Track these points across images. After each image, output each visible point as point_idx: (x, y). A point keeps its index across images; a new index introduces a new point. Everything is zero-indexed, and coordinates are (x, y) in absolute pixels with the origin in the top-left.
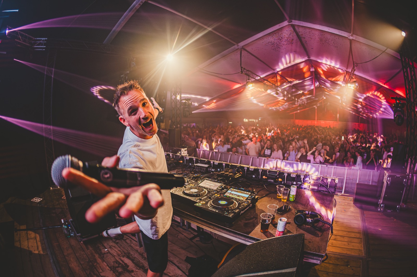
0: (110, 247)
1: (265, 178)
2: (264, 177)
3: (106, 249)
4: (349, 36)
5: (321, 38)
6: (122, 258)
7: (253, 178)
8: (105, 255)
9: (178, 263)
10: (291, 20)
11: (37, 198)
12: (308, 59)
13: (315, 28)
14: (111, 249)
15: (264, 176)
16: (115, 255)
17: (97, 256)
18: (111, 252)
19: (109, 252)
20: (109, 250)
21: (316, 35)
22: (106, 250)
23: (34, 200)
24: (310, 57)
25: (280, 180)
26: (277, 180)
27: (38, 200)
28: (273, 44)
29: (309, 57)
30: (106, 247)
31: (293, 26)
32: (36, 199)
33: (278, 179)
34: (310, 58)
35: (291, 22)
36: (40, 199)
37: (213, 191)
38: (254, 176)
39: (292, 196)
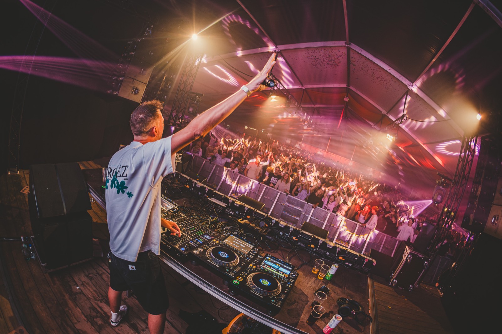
0: (83, 284)
1: (295, 240)
2: (294, 238)
3: (78, 286)
4: (409, 86)
5: (374, 74)
6: (100, 304)
7: (281, 235)
8: (77, 296)
9: (171, 319)
10: (350, 43)
12: (346, 87)
13: (374, 61)
14: (84, 287)
15: (294, 236)
16: (90, 298)
17: (67, 296)
18: (84, 291)
19: (81, 292)
20: (82, 288)
21: (370, 67)
22: (78, 288)
24: (350, 86)
25: (312, 246)
26: (309, 245)
28: (315, 59)
29: (348, 85)
30: (79, 285)
31: (349, 49)
33: (310, 245)
35: (350, 44)
37: (246, 258)
38: (281, 233)
39: (330, 275)
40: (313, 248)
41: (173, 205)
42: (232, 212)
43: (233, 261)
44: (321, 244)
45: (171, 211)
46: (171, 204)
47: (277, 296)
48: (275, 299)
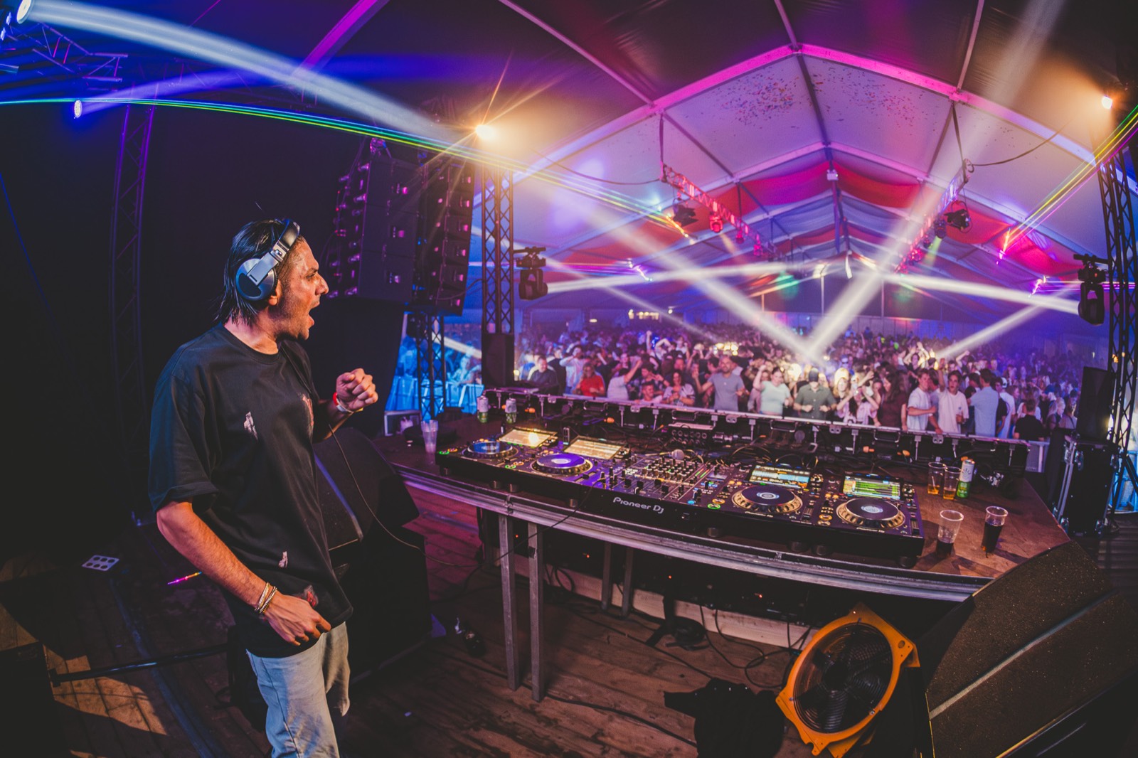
1: (869, 452)
2: (866, 449)
7: (838, 452)
10: (800, 45)
11: (102, 557)
12: (825, 148)
15: (866, 446)
23: (90, 564)
25: (906, 453)
26: (899, 453)
27: (105, 563)
29: (826, 143)
31: (802, 59)
32: (98, 562)
33: (902, 453)
34: (829, 146)
36: (113, 561)
37: (809, 493)
38: (837, 449)
39: (965, 486)
40: (908, 457)
41: (614, 446)
42: (729, 437)
43: (790, 502)
44: (919, 442)
45: (617, 456)
46: (609, 446)
47: (904, 525)
48: (905, 530)
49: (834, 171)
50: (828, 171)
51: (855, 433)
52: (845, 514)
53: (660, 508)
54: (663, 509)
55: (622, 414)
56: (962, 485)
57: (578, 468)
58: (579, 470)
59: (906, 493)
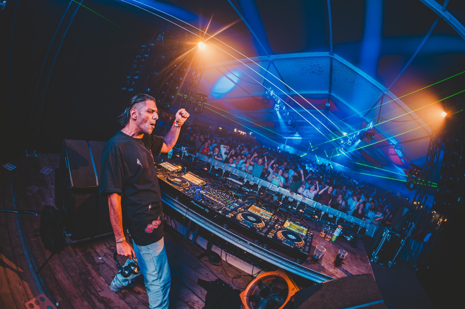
0: (105, 256)
1: (302, 212)
2: (301, 211)
3: (100, 257)
4: (385, 91)
7: (289, 208)
8: (100, 266)
10: (333, 53)
11: (10, 165)
13: (354, 70)
15: (301, 209)
16: (113, 268)
17: (90, 267)
18: (107, 262)
19: (104, 263)
20: (105, 259)
21: (350, 75)
22: (100, 258)
24: (331, 93)
25: (316, 217)
26: (313, 216)
27: (11, 167)
28: (302, 68)
33: (315, 216)
35: (333, 55)
37: (269, 222)
38: (290, 207)
39: (335, 237)
40: (317, 219)
41: (201, 180)
42: (248, 189)
43: (260, 224)
44: (323, 215)
45: (200, 184)
46: (199, 179)
47: (303, 247)
48: (302, 249)
49: (329, 103)
50: (327, 102)
51: (298, 203)
52: (280, 235)
53: (207, 210)
54: (208, 211)
55: (211, 168)
56: (334, 236)
57: (183, 185)
58: (183, 186)
59: (309, 234)
